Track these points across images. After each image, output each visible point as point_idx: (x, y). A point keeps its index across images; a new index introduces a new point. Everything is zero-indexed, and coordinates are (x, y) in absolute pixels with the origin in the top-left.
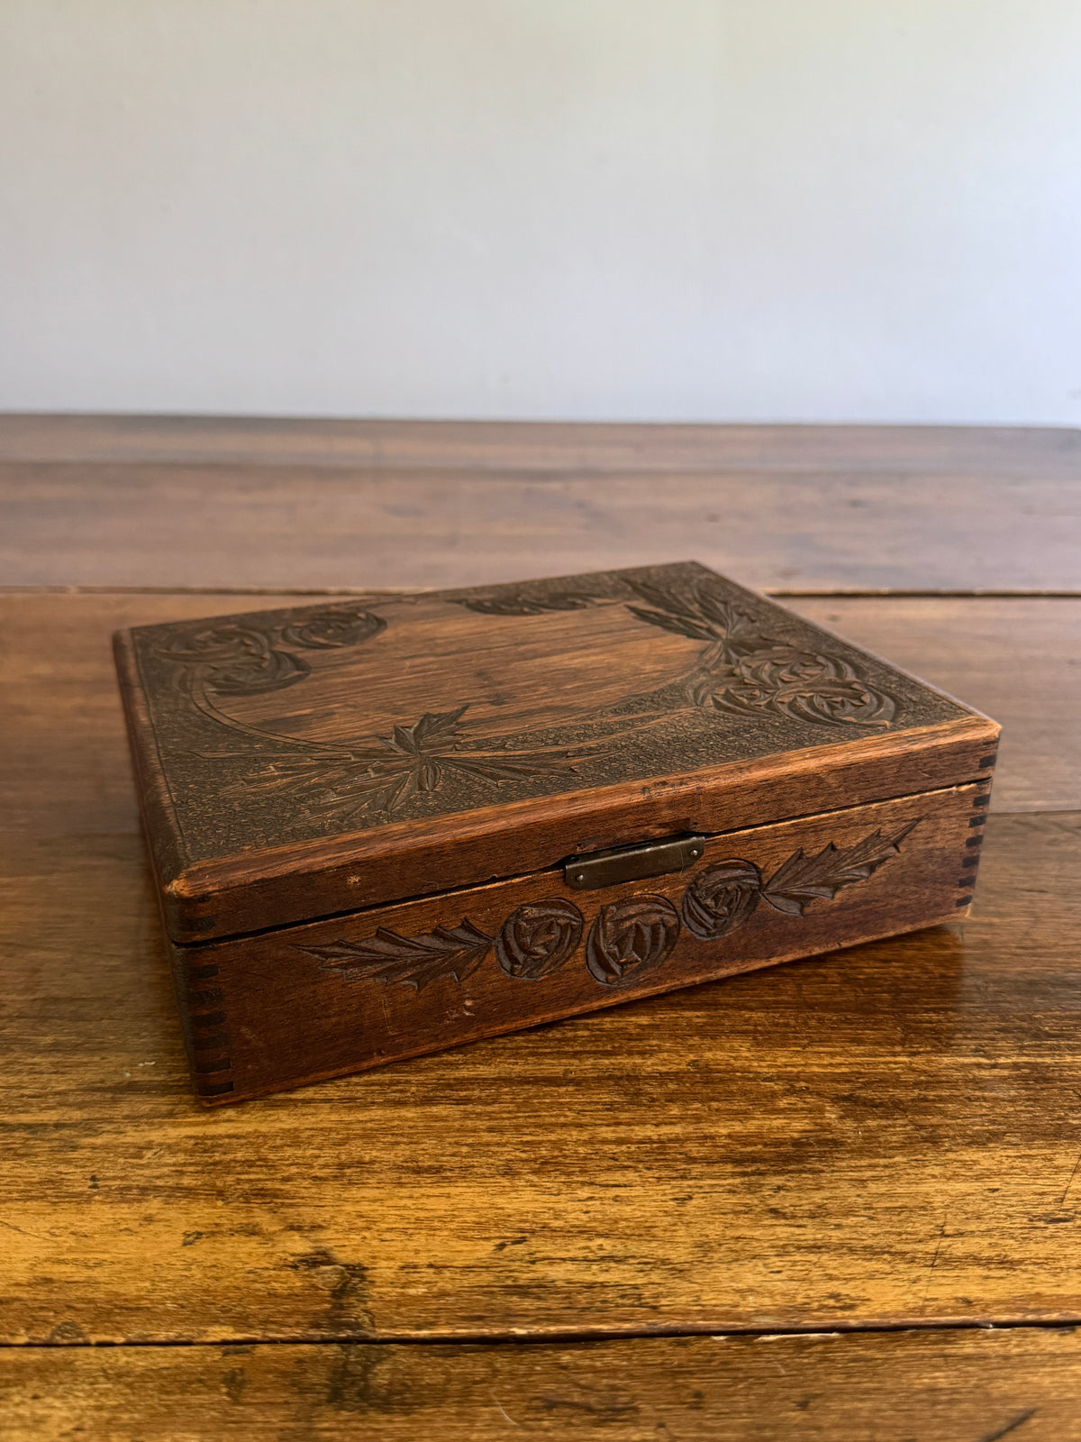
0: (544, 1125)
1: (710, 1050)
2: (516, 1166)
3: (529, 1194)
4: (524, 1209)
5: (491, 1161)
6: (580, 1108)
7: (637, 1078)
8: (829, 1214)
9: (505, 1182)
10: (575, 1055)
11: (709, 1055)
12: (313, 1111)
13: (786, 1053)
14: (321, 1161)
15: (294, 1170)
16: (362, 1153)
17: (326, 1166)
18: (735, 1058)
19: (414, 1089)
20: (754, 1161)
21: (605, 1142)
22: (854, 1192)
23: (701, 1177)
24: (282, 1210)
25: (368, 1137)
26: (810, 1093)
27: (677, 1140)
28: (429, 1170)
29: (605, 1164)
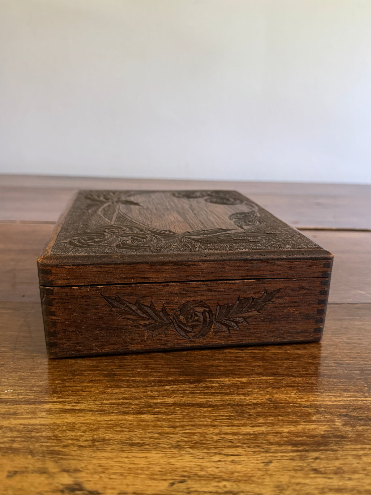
0: (196, 425)
1: (277, 394)
2: (182, 444)
3: (188, 458)
4: (185, 465)
5: (169, 441)
6: (214, 418)
7: (242, 405)
8: (344, 472)
9: (176, 451)
10: (212, 394)
11: (276, 396)
12: (83, 415)
13: (313, 396)
14: (84, 438)
15: (70, 442)
16: (105, 435)
17: (86, 440)
18: (289, 397)
19: (133, 407)
20: (302, 444)
21: (227, 434)
22: (355, 461)
23: (276, 452)
24: (62, 461)
25: (109, 428)
26: (327, 413)
27: (262, 434)
28: (137, 444)
29: (227, 444)
